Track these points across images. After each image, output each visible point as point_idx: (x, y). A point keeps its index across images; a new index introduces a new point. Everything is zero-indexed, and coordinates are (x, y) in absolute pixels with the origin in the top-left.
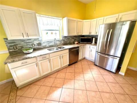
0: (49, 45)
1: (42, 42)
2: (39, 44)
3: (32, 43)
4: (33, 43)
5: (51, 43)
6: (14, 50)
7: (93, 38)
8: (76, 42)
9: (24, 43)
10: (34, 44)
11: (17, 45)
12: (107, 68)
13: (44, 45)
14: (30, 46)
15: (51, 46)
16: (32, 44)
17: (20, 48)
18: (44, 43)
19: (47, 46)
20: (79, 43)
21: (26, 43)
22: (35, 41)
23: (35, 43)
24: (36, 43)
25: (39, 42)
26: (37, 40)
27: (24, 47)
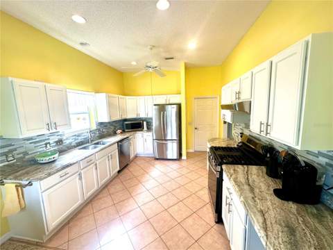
0: (76, 141)
1: (64, 138)
2: (60, 142)
3: (46, 141)
4: (48, 141)
5: (80, 138)
6: (7, 163)
7: (143, 121)
8: (119, 131)
9: (31, 143)
10: (49, 143)
11: (15, 150)
12: (169, 158)
13: (68, 142)
14: (41, 149)
15: (79, 143)
16: (46, 144)
17: (22, 155)
18: (67, 139)
19: (73, 145)
20: (124, 131)
21: (35, 143)
22: (52, 137)
23: (51, 142)
24: (53, 140)
25: (59, 137)
26: (56, 134)
27: (30, 153)
